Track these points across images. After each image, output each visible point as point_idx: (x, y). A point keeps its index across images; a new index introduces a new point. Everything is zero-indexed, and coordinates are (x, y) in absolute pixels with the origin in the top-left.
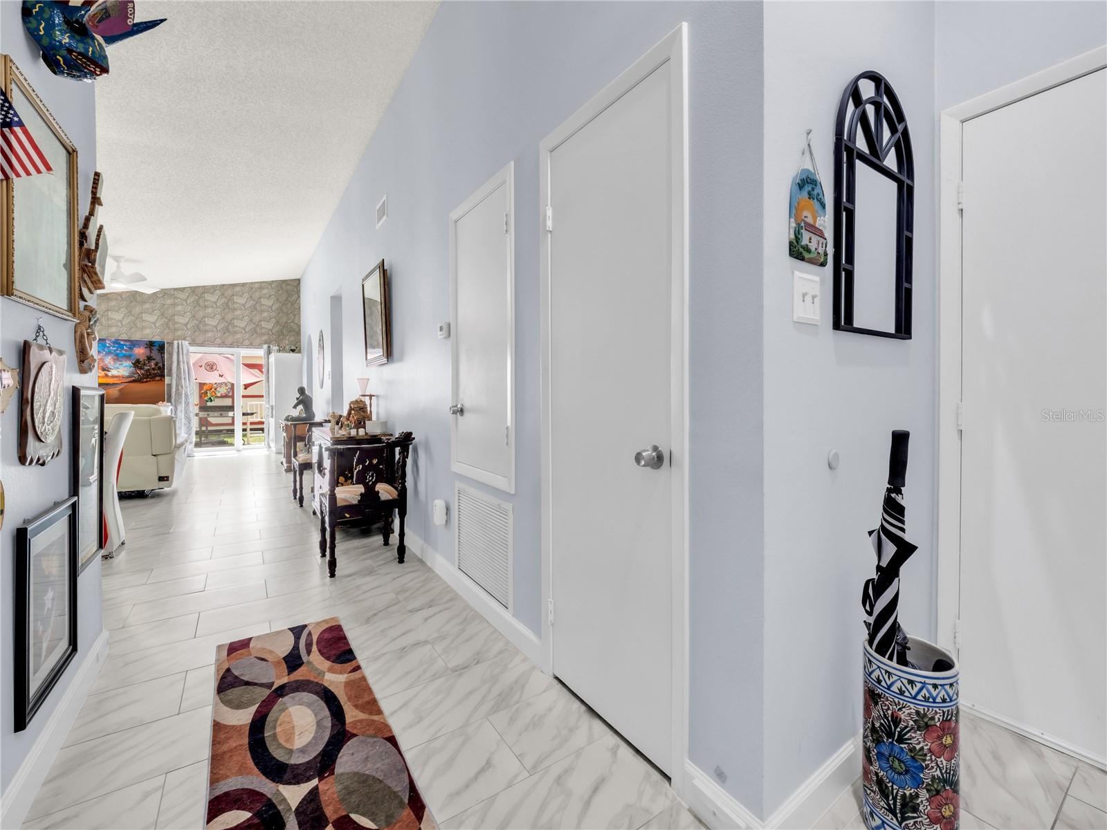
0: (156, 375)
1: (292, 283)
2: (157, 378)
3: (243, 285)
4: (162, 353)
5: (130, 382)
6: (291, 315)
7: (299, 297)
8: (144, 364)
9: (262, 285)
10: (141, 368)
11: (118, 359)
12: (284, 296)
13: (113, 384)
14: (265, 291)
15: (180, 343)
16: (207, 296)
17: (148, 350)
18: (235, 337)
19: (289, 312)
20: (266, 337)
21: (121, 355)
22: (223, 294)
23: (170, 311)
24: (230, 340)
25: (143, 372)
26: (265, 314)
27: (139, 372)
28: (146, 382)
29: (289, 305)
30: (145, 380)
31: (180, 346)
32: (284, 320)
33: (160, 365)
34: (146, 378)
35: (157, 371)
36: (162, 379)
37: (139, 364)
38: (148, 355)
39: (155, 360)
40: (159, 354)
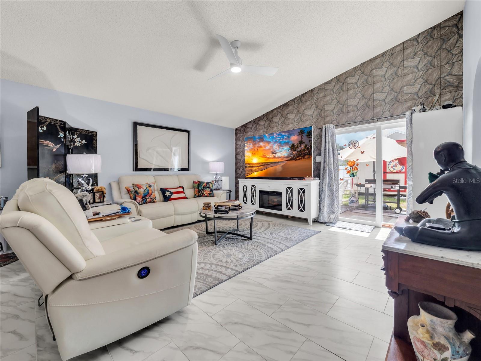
0: (305, 154)
1: (447, 24)
2: (307, 156)
3: (383, 55)
4: (309, 138)
5: (288, 160)
6: (447, 66)
7: (461, 36)
8: (298, 147)
9: (404, 46)
10: (295, 150)
12: (436, 45)
13: (279, 162)
14: (409, 51)
15: (327, 127)
16: (349, 80)
17: (300, 136)
18: (375, 112)
19: (445, 62)
20: (409, 104)
22: (363, 73)
23: (322, 103)
24: (369, 116)
25: (296, 152)
26: (410, 77)
27: (294, 153)
28: (299, 159)
29: (444, 54)
31: (327, 129)
32: (435, 76)
33: (309, 146)
34: (299, 157)
35: (305, 151)
36: (309, 157)
37: (294, 147)
38: (300, 139)
39: (304, 143)
40: (308, 138)
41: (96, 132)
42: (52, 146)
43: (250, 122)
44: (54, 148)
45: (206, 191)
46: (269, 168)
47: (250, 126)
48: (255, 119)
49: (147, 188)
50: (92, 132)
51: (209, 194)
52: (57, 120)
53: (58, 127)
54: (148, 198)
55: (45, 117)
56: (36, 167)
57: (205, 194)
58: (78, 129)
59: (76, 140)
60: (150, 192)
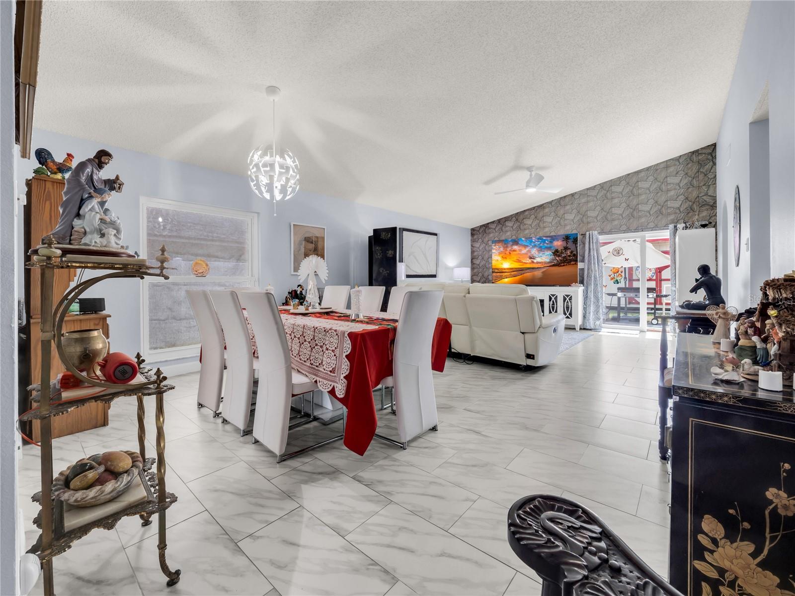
0: (571, 261)
1: (704, 151)
2: (572, 263)
3: (648, 169)
4: (576, 244)
5: (550, 266)
6: (704, 187)
7: (715, 164)
8: (562, 253)
9: (667, 164)
10: (559, 256)
11: (541, 250)
12: (695, 168)
13: (538, 268)
14: (671, 169)
15: (591, 234)
16: (614, 189)
17: (565, 242)
18: (640, 221)
19: (702, 184)
20: (672, 217)
21: (543, 247)
22: (628, 183)
23: (584, 209)
24: (635, 225)
25: (560, 258)
26: (672, 193)
27: (557, 258)
28: (564, 266)
29: (701, 176)
30: (562, 264)
31: (591, 236)
32: (695, 194)
33: (575, 253)
34: (563, 263)
35: (571, 258)
36: (575, 264)
37: (558, 252)
38: (565, 245)
39: (570, 249)
40: (574, 245)
43: (493, 222)
46: (525, 274)
47: (493, 226)
48: (500, 219)
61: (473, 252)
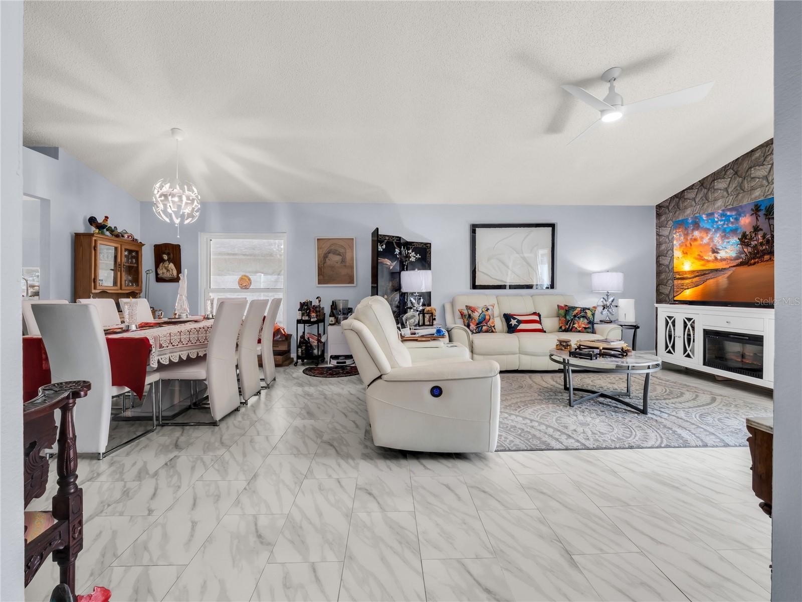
0: (764, 253)
2: (766, 257)
4: (769, 219)
5: (737, 265)
8: (751, 239)
10: (748, 245)
17: (755, 217)
25: (750, 249)
27: (746, 250)
28: (754, 264)
30: (753, 261)
33: (769, 236)
34: (754, 258)
35: (764, 247)
36: (770, 259)
37: (746, 239)
38: (754, 224)
39: (761, 230)
40: (767, 220)
41: (430, 244)
42: (389, 264)
44: (391, 265)
45: (578, 323)
46: (708, 281)
49: (483, 312)
50: (426, 244)
51: (585, 328)
52: (393, 237)
53: (394, 243)
54: (484, 326)
55: (384, 235)
56: (376, 285)
57: (576, 328)
58: (413, 242)
59: (410, 255)
60: (487, 317)
61: (659, 244)
